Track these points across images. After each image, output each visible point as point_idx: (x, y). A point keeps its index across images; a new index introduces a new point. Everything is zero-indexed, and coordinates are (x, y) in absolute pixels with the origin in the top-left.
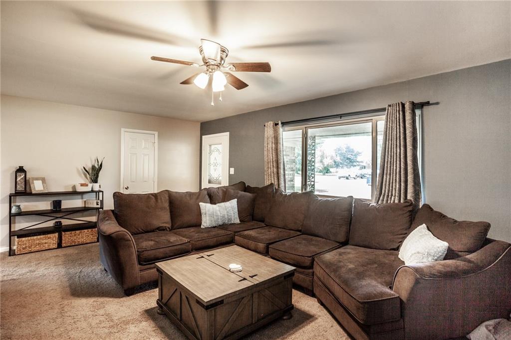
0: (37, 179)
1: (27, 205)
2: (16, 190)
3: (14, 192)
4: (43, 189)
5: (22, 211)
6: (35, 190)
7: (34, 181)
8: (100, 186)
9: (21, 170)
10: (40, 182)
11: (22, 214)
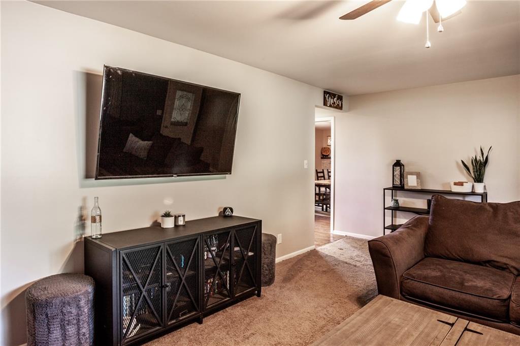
0: (412, 174)
1: (404, 200)
2: (393, 184)
3: (392, 186)
4: (416, 185)
5: (400, 206)
6: (408, 186)
7: (408, 176)
8: (485, 186)
9: (398, 164)
10: (415, 177)
11: (400, 209)
